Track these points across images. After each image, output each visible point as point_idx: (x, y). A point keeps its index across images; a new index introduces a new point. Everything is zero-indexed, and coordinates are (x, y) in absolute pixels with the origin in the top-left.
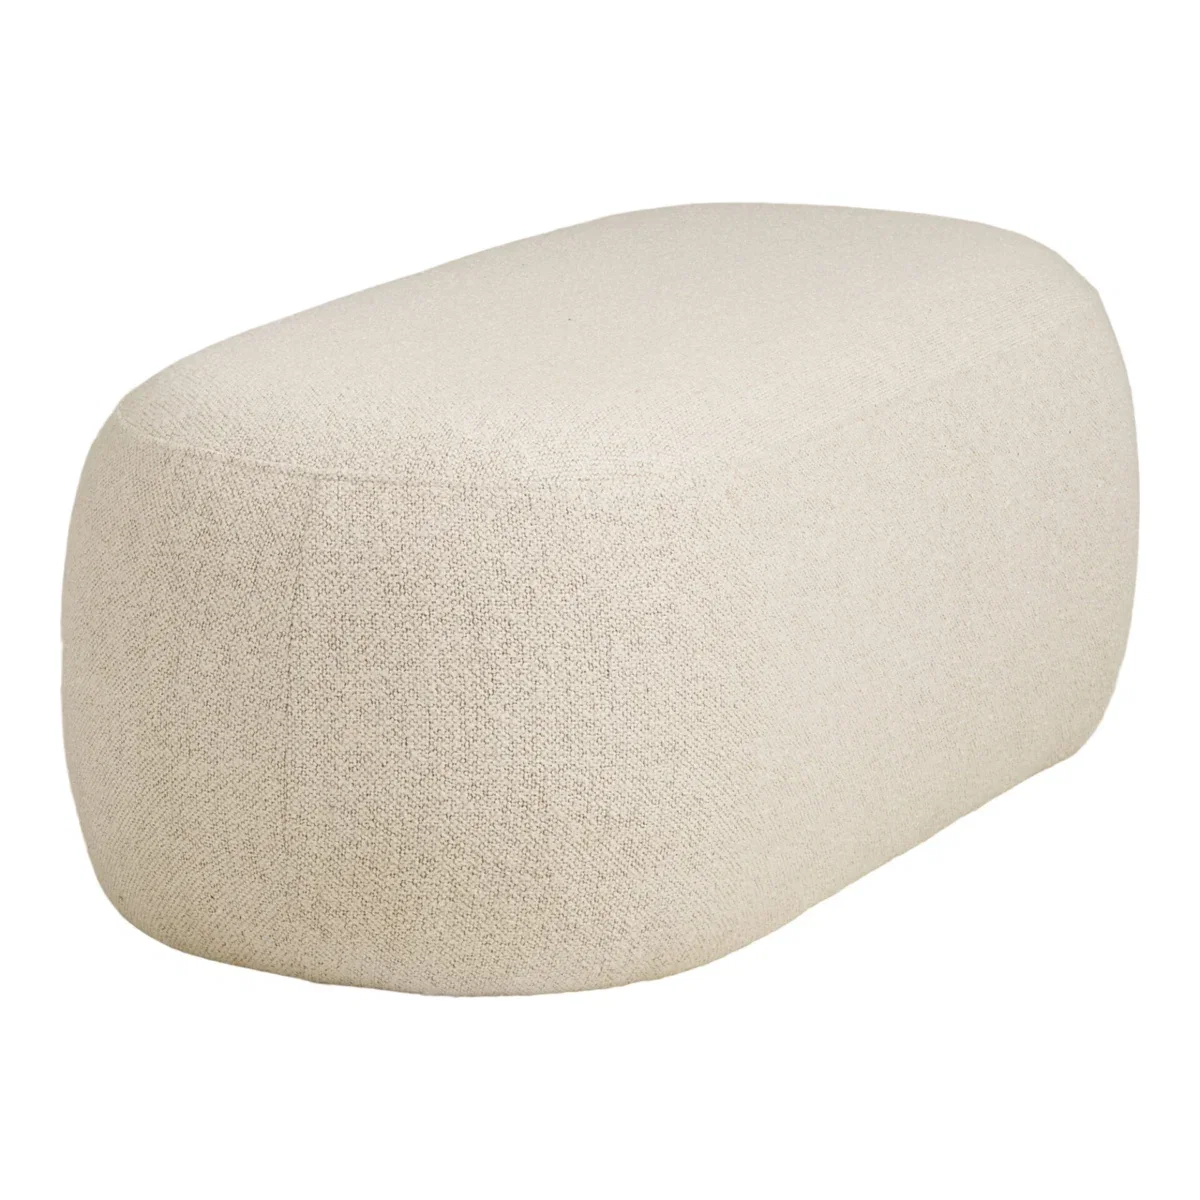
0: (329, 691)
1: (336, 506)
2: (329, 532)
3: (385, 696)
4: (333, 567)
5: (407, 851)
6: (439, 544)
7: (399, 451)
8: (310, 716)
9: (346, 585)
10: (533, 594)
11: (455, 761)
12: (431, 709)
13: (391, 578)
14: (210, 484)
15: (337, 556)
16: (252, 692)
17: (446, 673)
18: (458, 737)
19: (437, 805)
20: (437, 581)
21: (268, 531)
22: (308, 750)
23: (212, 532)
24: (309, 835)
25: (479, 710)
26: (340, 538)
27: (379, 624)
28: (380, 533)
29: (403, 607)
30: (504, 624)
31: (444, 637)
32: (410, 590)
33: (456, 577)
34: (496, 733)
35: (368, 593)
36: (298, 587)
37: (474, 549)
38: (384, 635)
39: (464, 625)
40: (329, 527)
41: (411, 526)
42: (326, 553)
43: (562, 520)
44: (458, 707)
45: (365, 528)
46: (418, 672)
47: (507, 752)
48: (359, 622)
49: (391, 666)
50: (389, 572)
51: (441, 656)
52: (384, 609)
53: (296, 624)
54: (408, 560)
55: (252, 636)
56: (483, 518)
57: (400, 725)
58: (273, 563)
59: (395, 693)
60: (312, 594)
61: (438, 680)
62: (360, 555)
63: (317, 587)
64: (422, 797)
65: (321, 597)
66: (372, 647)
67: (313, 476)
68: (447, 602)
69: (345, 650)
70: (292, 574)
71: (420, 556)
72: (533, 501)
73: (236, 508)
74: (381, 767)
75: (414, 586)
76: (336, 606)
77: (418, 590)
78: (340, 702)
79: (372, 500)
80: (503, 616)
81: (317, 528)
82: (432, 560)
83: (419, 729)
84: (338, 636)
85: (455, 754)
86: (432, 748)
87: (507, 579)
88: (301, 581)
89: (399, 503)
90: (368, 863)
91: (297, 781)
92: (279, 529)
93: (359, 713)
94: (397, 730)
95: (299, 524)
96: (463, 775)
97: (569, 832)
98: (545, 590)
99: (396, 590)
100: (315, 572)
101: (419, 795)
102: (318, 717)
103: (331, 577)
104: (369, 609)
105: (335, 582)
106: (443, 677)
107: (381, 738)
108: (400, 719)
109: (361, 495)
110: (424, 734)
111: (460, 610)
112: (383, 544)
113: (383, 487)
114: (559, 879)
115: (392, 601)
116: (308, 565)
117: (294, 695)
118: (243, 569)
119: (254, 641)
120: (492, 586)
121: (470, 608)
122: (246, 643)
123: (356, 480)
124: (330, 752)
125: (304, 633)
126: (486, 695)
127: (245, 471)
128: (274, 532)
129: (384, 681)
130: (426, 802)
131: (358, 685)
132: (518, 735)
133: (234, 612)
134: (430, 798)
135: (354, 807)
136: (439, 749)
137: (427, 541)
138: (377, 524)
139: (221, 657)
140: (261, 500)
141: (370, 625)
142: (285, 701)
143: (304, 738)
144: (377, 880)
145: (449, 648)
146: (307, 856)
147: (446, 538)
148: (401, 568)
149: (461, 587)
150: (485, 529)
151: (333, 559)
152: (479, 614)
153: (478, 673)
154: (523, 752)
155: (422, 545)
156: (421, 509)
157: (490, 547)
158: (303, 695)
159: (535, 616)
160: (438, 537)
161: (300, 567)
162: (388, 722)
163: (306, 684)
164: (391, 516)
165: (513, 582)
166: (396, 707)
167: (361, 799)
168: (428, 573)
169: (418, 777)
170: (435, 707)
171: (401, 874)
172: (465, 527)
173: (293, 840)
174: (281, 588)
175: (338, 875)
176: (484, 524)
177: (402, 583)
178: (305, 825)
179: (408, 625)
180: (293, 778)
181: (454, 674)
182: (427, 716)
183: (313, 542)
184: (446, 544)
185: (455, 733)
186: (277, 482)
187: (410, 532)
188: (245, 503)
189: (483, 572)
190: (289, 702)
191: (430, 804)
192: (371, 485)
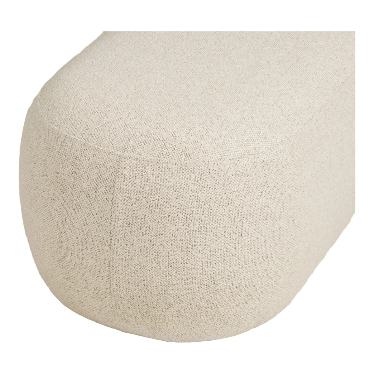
0: (127, 241)
1: (128, 170)
2: (126, 181)
3: (150, 246)
4: (128, 195)
5: (160, 300)
6: (171, 189)
7: (154, 147)
8: (119, 250)
9: (133, 203)
10: (211, 209)
11: (179, 271)
12: (169, 252)
13: (152, 202)
14: (76, 153)
15: (129, 191)
16: (96, 237)
17: (175, 239)
18: (180, 262)
19: (172, 286)
20: (171, 204)
21: (101, 177)
22: (119, 262)
23: (77, 173)
24: (120, 291)
25: (189, 252)
26: (130, 184)
27: (147, 219)
28: (147, 183)
29: (157, 213)
30: (199, 221)
31: (174, 226)
32: (160, 207)
33: (179, 203)
34: (196, 261)
35: (143, 207)
36: (113, 202)
37: (186, 191)
38: (150, 224)
39: (182, 221)
40: (125, 179)
41: (160, 181)
42: (124, 189)
43: (223, 177)
44: (181, 251)
45: (141, 180)
46: (164, 238)
47: (200, 267)
48: (139, 218)
49: (153, 235)
50: (151, 199)
51: (173, 233)
52: (149, 213)
53: (113, 216)
54: (159, 195)
55: (95, 217)
56: (190, 178)
57: (157, 257)
58: (103, 190)
59: (154, 245)
60: (120, 205)
61: (172, 242)
62: (138, 191)
63: (121, 202)
64: (166, 283)
65: (123, 207)
66: (144, 227)
67: (118, 156)
68: (175, 212)
69: (134, 228)
70: (111, 196)
71: (163, 193)
72: (211, 171)
73: (87, 165)
74: (149, 271)
75: (161, 206)
76: (129, 210)
77: (163, 207)
78: (132, 246)
79: (143, 168)
80: (199, 218)
81: (121, 179)
82: (169, 195)
83: (164, 259)
84: (130, 222)
85: (179, 268)
86: (169, 266)
87: (200, 203)
88: (115, 199)
89: (155, 170)
90: (144, 303)
91: (115, 272)
92: (105, 177)
93: (140, 251)
94: (155, 258)
95: (113, 176)
96: (182, 276)
97: (225, 293)
98: (216, 206)
99: (154, 206)
100: (121, 197)
101: (164, 282)
102: (123, 251)
103: (127, 199)
104: (143, 213)
105: (129, 201)
106: (174, 240)
107: (149, 261)
108: (157, 255)
109: (139, 166)
110: (166, 261)
111: (181, 215)
112: (149, 188)
113: (148, 163)
114: (221, 309)
115: (153, 211)
116: (117, 193)
117: (113, 242)
118: (90, 191)
119: (96, 219)
120: (194, 206)
121: (185, 215)
122: (93, 220)
123: (137, 159)
124: (128, 264)
125: (116, 219)
126: (192, 247)
127: (90, 149)
128: (103, 178)
129: (150, 241)
130: (167, 284)
131: (139, 241)
132: (205, 261)
133: (87, 207)
134: (169, 283)
135: (138, 284)
136: (173, 266)
137: (166, 187)
138: (145, 179)
139: (82, 222)
140: (97, 163)
141: (144, 219)
142: (109, 243)
143: (117, 258)
144: (148, 308)
145: (176, 230)
146: (119, 297)
147: (174, 186)
148: (156, 198)
149: (181, 206)
150: (190, 183)
151: (128, 192)
152: (189, 217)
153: (188, 239)
154: (207, 267)
155: (165, 189)
156: (164, 174)
157: (193, 190)
158: (116, 242)
159: (212, 217)
160: (171, 186)
161: (114, 194)
162: (152, 256)
163: (118, 238)
164: (151, 176)
165: (202, 204)
166: (155, 251)
167: (141, 281)
168: (167, 200)
169: (164, 276)
170: (171, 251)
171: (157, 308)
172: (182, 182)
173: (114, 292)
174: (107, 201)
175: (132, 305)
176: (190, 181)
177: (157, 204)
178: (118, 287)
179: (159, 220)
180: (113, 271)
181: (179, 240)
182: (168, 255)
183: (119, 184)
184: (174, 189)
185: (179, 261)
186: (103, 156)
187: (160, 184)
188: (90, 164)
189: (190, 200)
190: (111, 244)
191: (169, 285)
192: (143, 162)
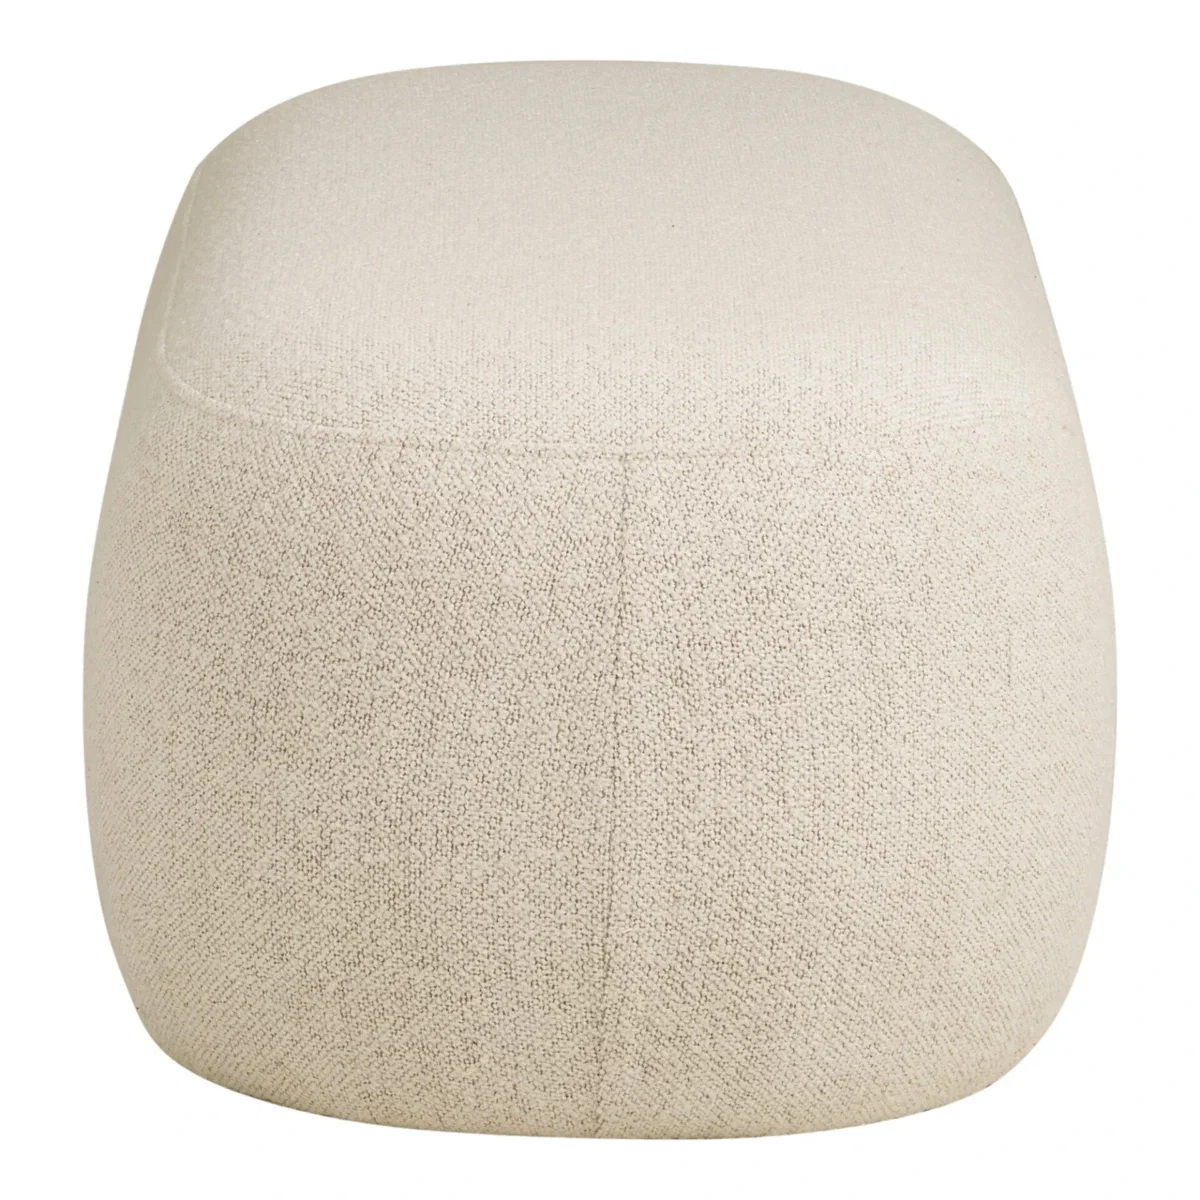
0: (673, 742)
1: (661, 494)
2: (657, 529)
3: (754, 740)
4: (671, 576)
5: (781, 944)
6: (812, 530)
7: (724, 412)
8: (648, 778)
9: (692, 598)
10: (929, 585)
11: (846, 817)
12: (816, 751)
13: (753, 582)
14: (457, 482)
15: (674, 560)
16: (557, 756)
17: (834, 700)
18: (851, 784)
19: (824, 879)
20: (815, 580)
21: (564, 536)
22: (645, 826)
23: (475, 547)
24: (641, 940)
25: (875, 745)
26: (675, 537)
27: (742, 645)
28: (730, 524)
29: (774, 618)
30: (901, 628)
31: (830, 653)
32: (782, 595)
33: (838, 572)
34: (894, 773)
35: (724, 606)
36: (622, 607)
37: (855, 533)
38: (752, 659)
39: (853, 634)
40: (656, 522)
41: (769, 509)
42: (658, 558)
43: (948, 482)
44: (851, 744)
45: (709, 518)
46: (798, 704)
47: (908, 797)
48: (713, 644)
49: (762, 699)
50: (751, 574)
51: (828, 679)
52: (748, 624)
53: (624, 658)
54: (774, 556)
55: (553, 680)
56: (859, 490)
57: (776, 777)
58: (578, 578)
59: (769, 735)
60: (646, 614)
61: (825, 711)
62: (706, 556)
63: (649, 604)
64: (804, 869)
65: (658, 618)
66: (735, 676)
67: (617, 457)
68: (831, 605)
69: (696, 686)
70: (611, 592)
71: (789, 549)
72: (913, 461)
73: (509, 510)
74: (749, 837)
75: (786, 590)
76: (679, 627)
77: (792, 594)
78: (690, 756)
79: (709, 481)
80: (899, 617)
81: (641, 526)
82: (806, 552)
83: (802, 780)
84: (684, 667)
85: (848, 808)
86: (818, 802)
87: (900, 567)
88: (627, 598)
89: (747, 480)
90: (725, 968)
91: (628, 868)
92: (581, 533)
93: (718, 767)
94: (771, 783)
95: (612, 523)
96: (856, 835)
97: (970, 895)
98: (942, 577)
99: (762, 597)
100: (647, 585)
101: (800, 869)
102: (660, 779)
103: (670, 590)
104: (727, 627)
105: (676, 595)
106: (830, 706)
107: (749, 797)
108: (776, 768)
109: (692, 475)
110: (808, 785)
111: (847, 615)
112: (738, 537)
113: (720, 462)
114: (957, 959)
115: (759, 613)
116: (634, 576)
117: (624, 752)
118: (532, 592)
119: (558, 686)
120: (884, 579)
121: (859, 611)
122: (545, 691)
123: (681, 456)
124: (676, 824)
125: (636, 669)
126: (883, 724)
127: (510, 459)
128: (574, 537)
129: (752, 720)
130: (809, 875)
131: (716, 730)
132: (921, 772)
133: (522, 652)
134: (815, 870)
135: (709, 895)
136: (827, 803)
137: (795, 528)
138: (723, 512)
139: (504, 714)
140: (546, 497)
141: (730, 648)
142: (611, 762)
143: (639, 809)
144: (736, 988)
145: (837, 667)
146: (636, 970)
147: (819, 521)
148: (765, 568)
149: (846, 584)
150: (864, 505)
151: (669, 565)
152: (871, 617)
153: (873, 697)
154: (926, 794)
155: (791, 534)
156: (779, 486)
157: (873, 527)
158: (636, 752)
159: (934, 613)
160: (808, 521)
161: (623, 579)
162: (760, 775)
163: (642, 737)
164: (740, 499)
165: (907, 570)
166: (770, 754)
167: (720, 882)
168: (803, 569)
169: (800, 844)
170: (821, 748)
171: (770, 977)
172: (839, 504)
173: (619, 950)
174: (596, 612)
175: (680, 989)
176: (861, 497)
177: (770, 587)
178: (637, 928)
179: (783, 642)
180: (622, 865)
181: (845, 701)
182: (812, 761)
183: (639, 545)
184: (820, 529)
185: (846, 779)
186: (564, 470)
187: (772, 519)
188: (521, 502)
189: (871, 561)
190: (617, 763)
191: (814, 878)
192: (702, 461)
